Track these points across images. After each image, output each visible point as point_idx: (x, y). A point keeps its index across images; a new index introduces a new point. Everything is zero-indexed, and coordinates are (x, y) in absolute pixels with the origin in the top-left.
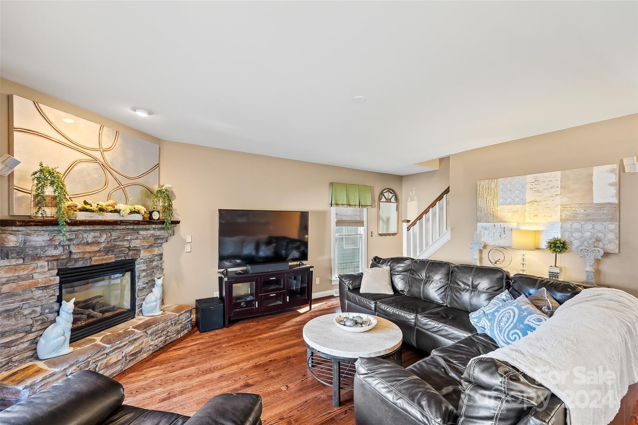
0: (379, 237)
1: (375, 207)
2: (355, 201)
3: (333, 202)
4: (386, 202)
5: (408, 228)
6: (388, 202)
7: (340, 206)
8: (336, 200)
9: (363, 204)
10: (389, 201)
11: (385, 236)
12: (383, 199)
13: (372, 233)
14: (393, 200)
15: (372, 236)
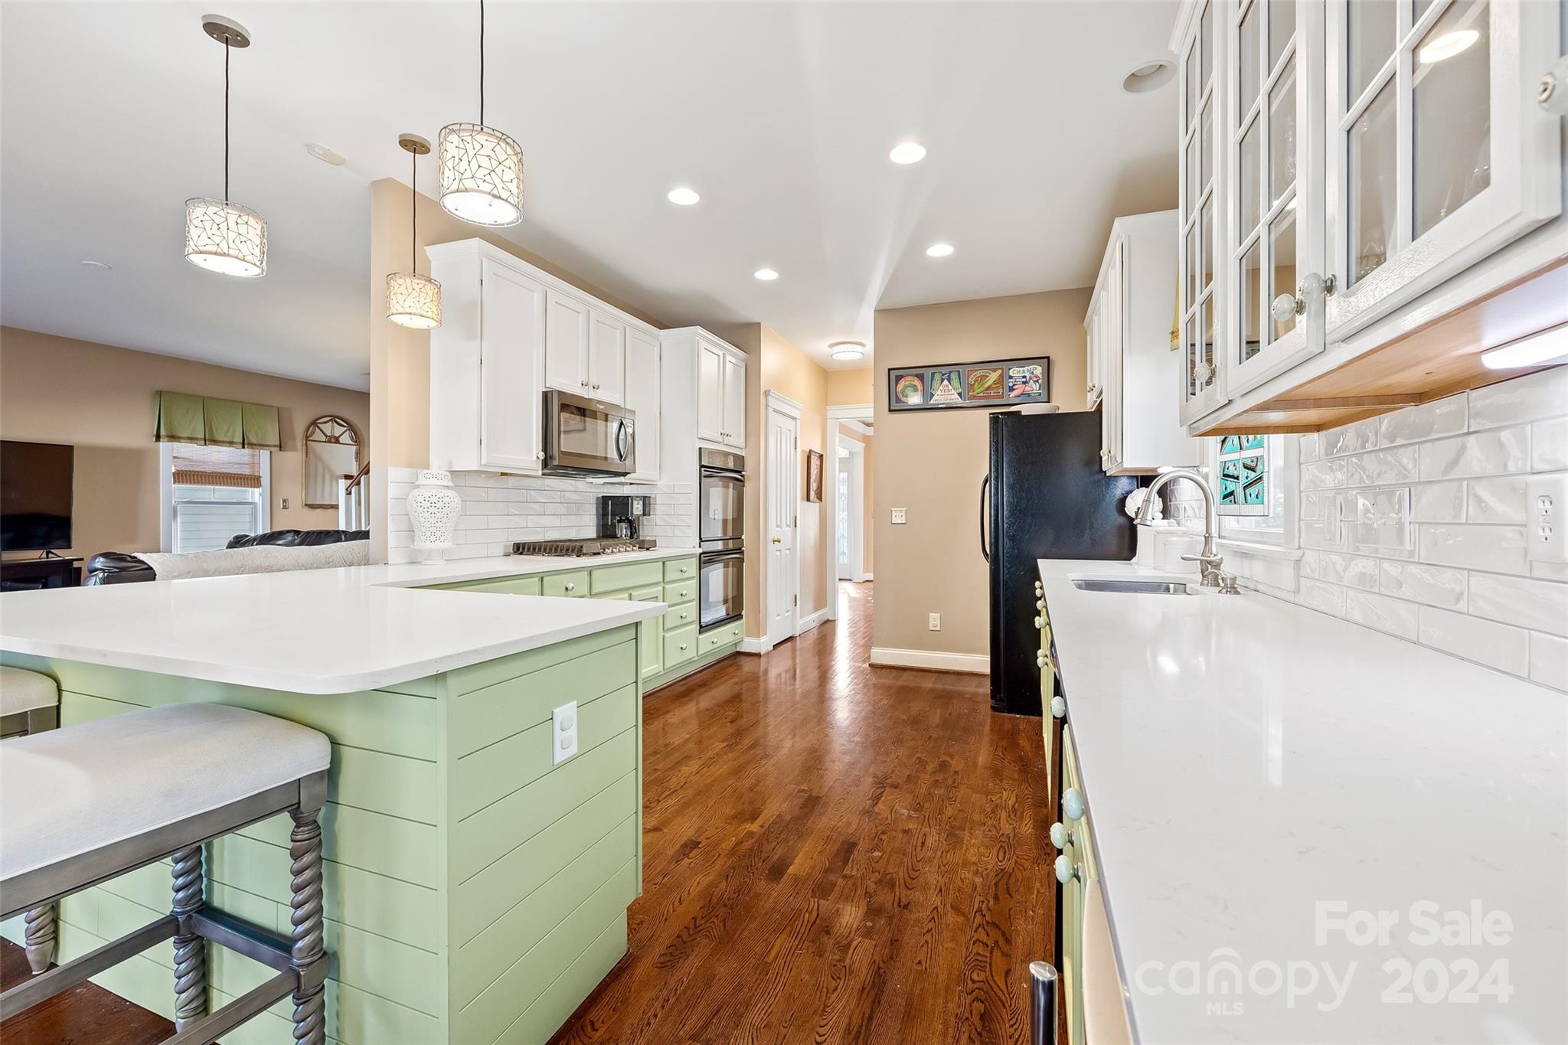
0: (307, 510)
1: (295, 449)
2: (230, 434)
3: (163, 432)
4: (325, 442)
5: (347, 489)
6: (330, 442)
7: (182, 441)
8: (170, 426)
9: (254, 441)
10: (333, 440)
11: (324, 508)
12: (318, 436)
13: (284, 501)
14: (346, 438)
15: (285, 507)
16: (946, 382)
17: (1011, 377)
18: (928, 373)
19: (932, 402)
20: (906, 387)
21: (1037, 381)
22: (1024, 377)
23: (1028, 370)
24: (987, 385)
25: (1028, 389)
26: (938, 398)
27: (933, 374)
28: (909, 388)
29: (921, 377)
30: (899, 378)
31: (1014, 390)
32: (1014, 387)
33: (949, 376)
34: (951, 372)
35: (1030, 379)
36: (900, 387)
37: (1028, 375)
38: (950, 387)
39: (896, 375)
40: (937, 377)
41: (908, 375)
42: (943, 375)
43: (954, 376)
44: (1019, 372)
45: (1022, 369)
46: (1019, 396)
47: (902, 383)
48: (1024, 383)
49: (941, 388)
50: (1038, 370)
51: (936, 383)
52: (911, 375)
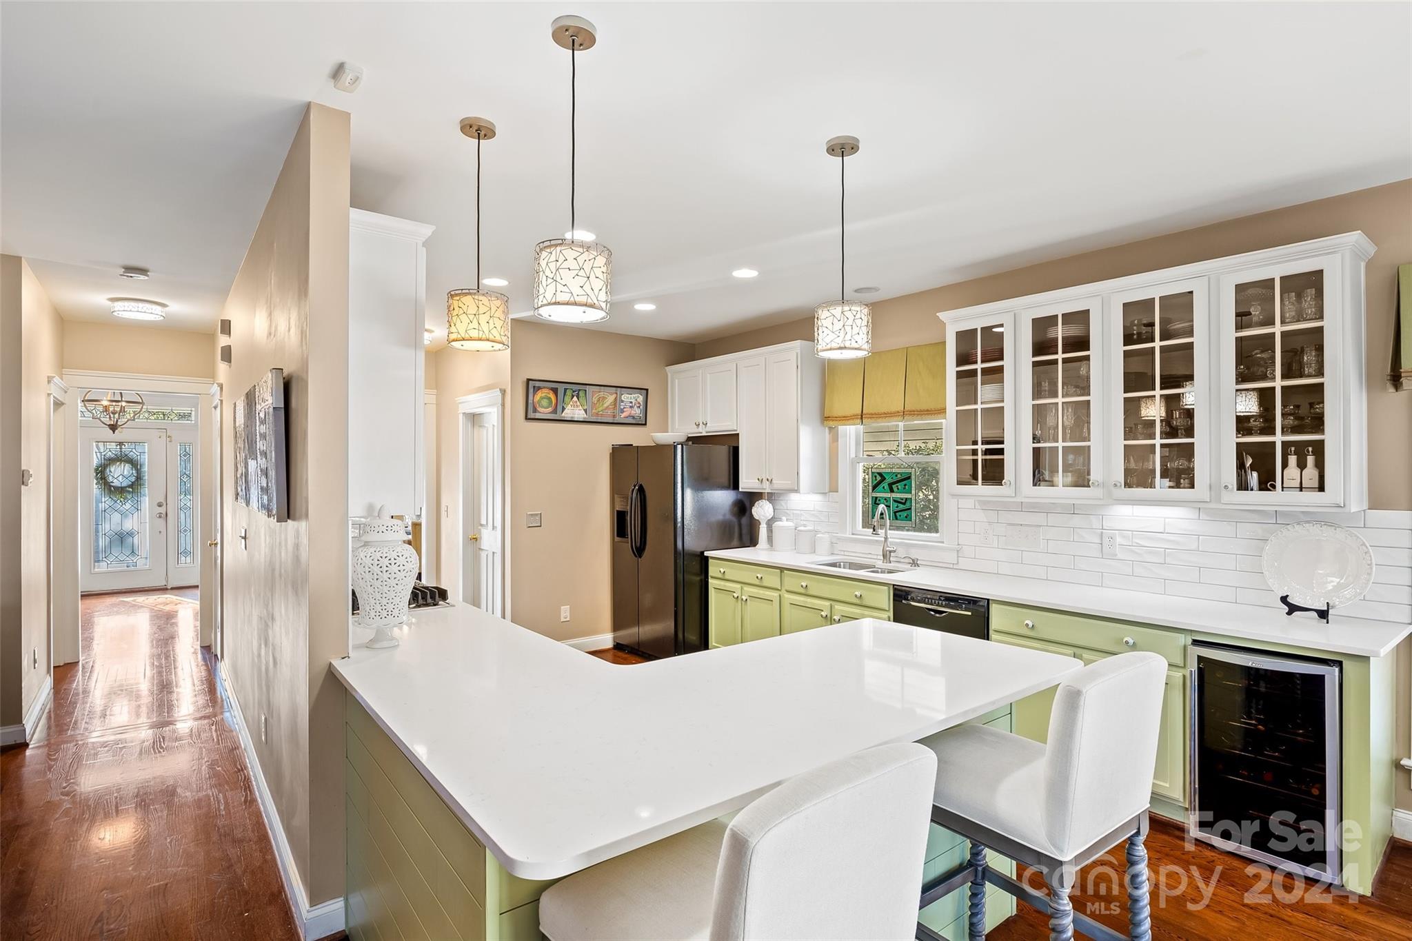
16: (575, 398)
17: (623, 401)
18: (561, 388)
19: (563, 414)
20: (542, 398)
21: (639, 407)
22: (631, 402)
23: (634, 398)
24: (605, 405)
25: (633, 412)
26: (569, 411)
27: (566, 390)
28: (545, 400)
29: (555, 391)
30: (536, 389)
31: (624, 412)
32: (625, 410)
33: (578, 394)
34: (580, 390)
35: (635, 404)
36: (538, 397)
37: (633, 401)
38: (578, 403)
39: (531, 386)
40: (569, 393)
41: (544, 388)
42: (574, 392)
43: (581, 394)
44: (628, 398)
45: (630, 396)
46: (627, 417)
47: (539, 395)
48: (631, 407)
49: (571, 403)
50: (641, 399)
51: (567, 398)
52: (547, 388)
